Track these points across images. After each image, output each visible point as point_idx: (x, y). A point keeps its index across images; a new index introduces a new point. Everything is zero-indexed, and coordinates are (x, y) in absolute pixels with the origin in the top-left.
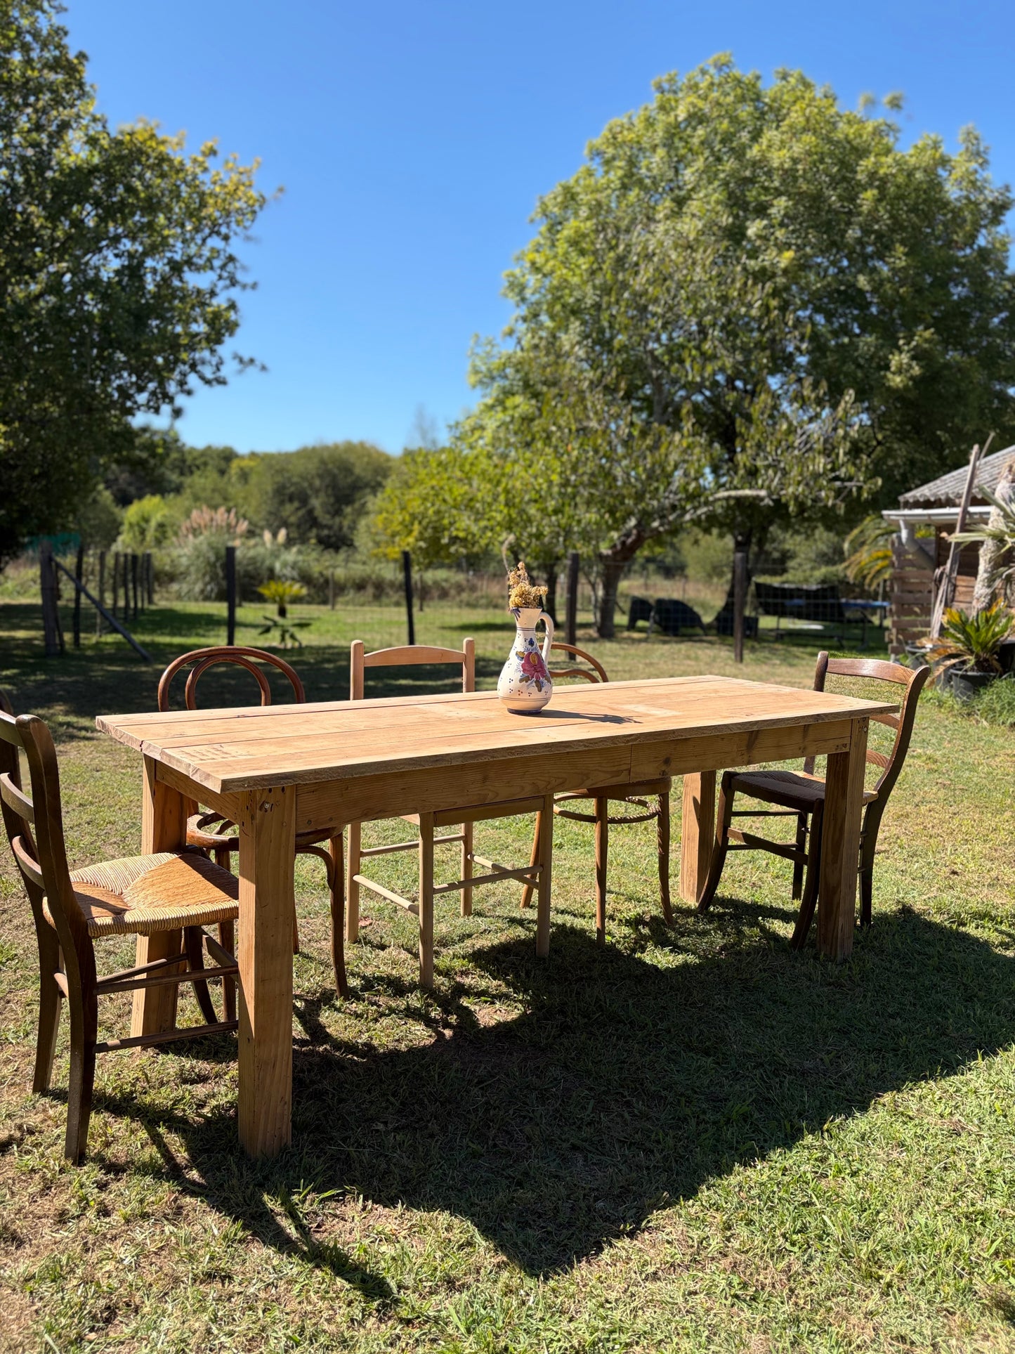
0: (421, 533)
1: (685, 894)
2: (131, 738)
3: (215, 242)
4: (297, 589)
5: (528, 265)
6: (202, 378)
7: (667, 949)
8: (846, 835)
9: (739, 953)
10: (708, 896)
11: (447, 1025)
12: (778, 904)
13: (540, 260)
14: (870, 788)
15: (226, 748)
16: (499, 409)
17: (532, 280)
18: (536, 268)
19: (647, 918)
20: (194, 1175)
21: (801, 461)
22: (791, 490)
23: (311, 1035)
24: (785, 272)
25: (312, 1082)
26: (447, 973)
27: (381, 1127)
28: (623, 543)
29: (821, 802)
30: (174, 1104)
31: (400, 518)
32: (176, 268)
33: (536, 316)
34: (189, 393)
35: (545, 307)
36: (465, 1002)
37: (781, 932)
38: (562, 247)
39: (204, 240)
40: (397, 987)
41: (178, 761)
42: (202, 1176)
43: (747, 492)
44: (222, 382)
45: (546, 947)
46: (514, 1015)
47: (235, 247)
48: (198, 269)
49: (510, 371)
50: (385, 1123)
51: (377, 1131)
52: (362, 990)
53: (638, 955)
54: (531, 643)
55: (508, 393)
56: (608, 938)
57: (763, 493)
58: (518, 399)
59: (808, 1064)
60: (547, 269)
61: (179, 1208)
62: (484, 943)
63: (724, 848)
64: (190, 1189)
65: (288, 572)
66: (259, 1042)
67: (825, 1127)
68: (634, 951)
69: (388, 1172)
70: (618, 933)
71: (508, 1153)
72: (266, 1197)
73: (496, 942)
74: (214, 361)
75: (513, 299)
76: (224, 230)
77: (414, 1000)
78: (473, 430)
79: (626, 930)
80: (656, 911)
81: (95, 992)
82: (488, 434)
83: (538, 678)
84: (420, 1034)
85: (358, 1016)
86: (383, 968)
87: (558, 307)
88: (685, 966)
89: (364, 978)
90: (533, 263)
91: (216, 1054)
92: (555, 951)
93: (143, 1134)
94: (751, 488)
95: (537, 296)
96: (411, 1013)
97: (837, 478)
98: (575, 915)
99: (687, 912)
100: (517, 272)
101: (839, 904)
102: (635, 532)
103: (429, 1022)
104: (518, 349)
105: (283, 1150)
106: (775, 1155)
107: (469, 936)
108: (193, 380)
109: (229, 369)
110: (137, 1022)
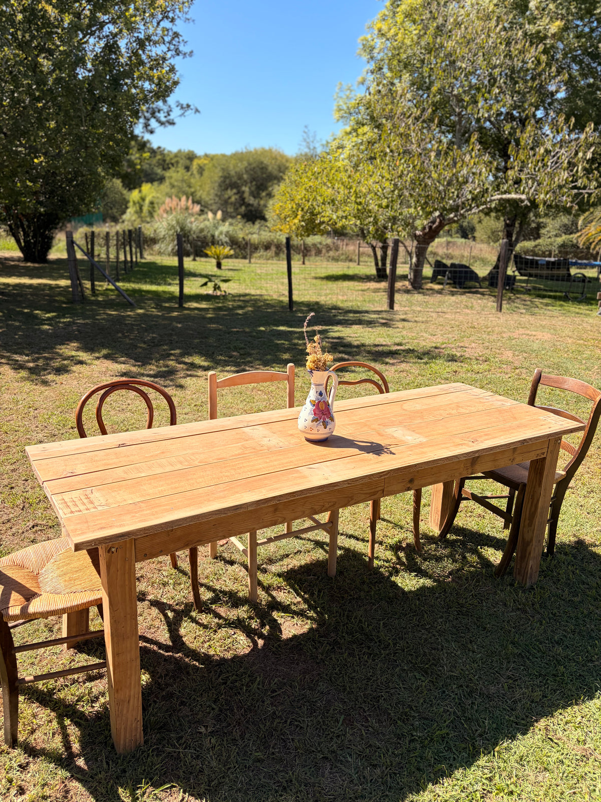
0: (303, 216)
1: (432, 525)
3: (166, 24)
4: (227, 250)
5: (376, 32)
6: (159, 121)
7: (413, 574)
8: (539, 510)
9: (460, 578)
10: (448, 525)
11: (261, 636)
12: (494, 533)
13: (385, 28)
14: (560, 471)
15: (94, 495)
16: (354, 134)
17: (379, 43)
18: (382, 34)
19: (404, 545)
20: (81, 762)
21: (552, 176)
22: (542, 196)
23: (173, 642)
24: (554, 35)
25: (167, 685)
26: (267, 589)
27: (203, 730)
28: (430, 227)
29: (525, 485)
30: (78, 701)
31: (290, 206)
32: (141, 43)
33: (380, 69)
34: (152, 132)
35: (387, 62)
36: (275, 615)
37: (492, 559)
38: (400, 18)
39: (158, 23)
40: (235, 600)
41: (57, 511)
42: (87, 763)
43: (513, 196)
44: (172, 123)
45: (333, 570)
46: (306, 628)
47: (179, 26)
48: (155, 43)
49: (362, 109)
50: (206, 727)
51: (201, 733)
52: (211, 604)
53: (393, 579)
54: (321, 394)
55: (360, 124)
56: (376, 562)
57: (524, 197)
58: (366, 129)
59: (493, 689)
60: (390, 35)
61: (67, 792)
62: (294, 562)
63: (460, 498)
64: (77, 774)
65: (225, 239)
67: (497, 749)
68: (391, 575)
69: (201, 771)
70: (384, 554)
71: (281, 760)
72: (120, 790)
73: (303, 563)
74: (165, 108)
75: (365, 57)
76: (171, 15)
77: (242, 612)
78: (338, 148)
79: (389, 555)
80: (411, 539)
81: (13, 652)
82: (347, 152)
83: (324, 419)
84: (242, 644)
85: (205, 627)
86: (228, 583)
87: (395, 62)
88: (423, 589)
89: (214, 591)
90: (380, 30)
92: (340, 573)
93: (55, 724)
94: (516, 192)
95: (382, 54)
96: (238, 624)
97: (575, 187)
98: (357, 539)
99: (431, 539)
100: (369, 37)
101: (530, 554)
102: (438, 220)
103: (250, 633)
104: (367, 94)
105: (138, 747)
106: (458, 773)
107: (287, 556)
108: (153, 123)
109: (175, 114)
110: (64, 634)
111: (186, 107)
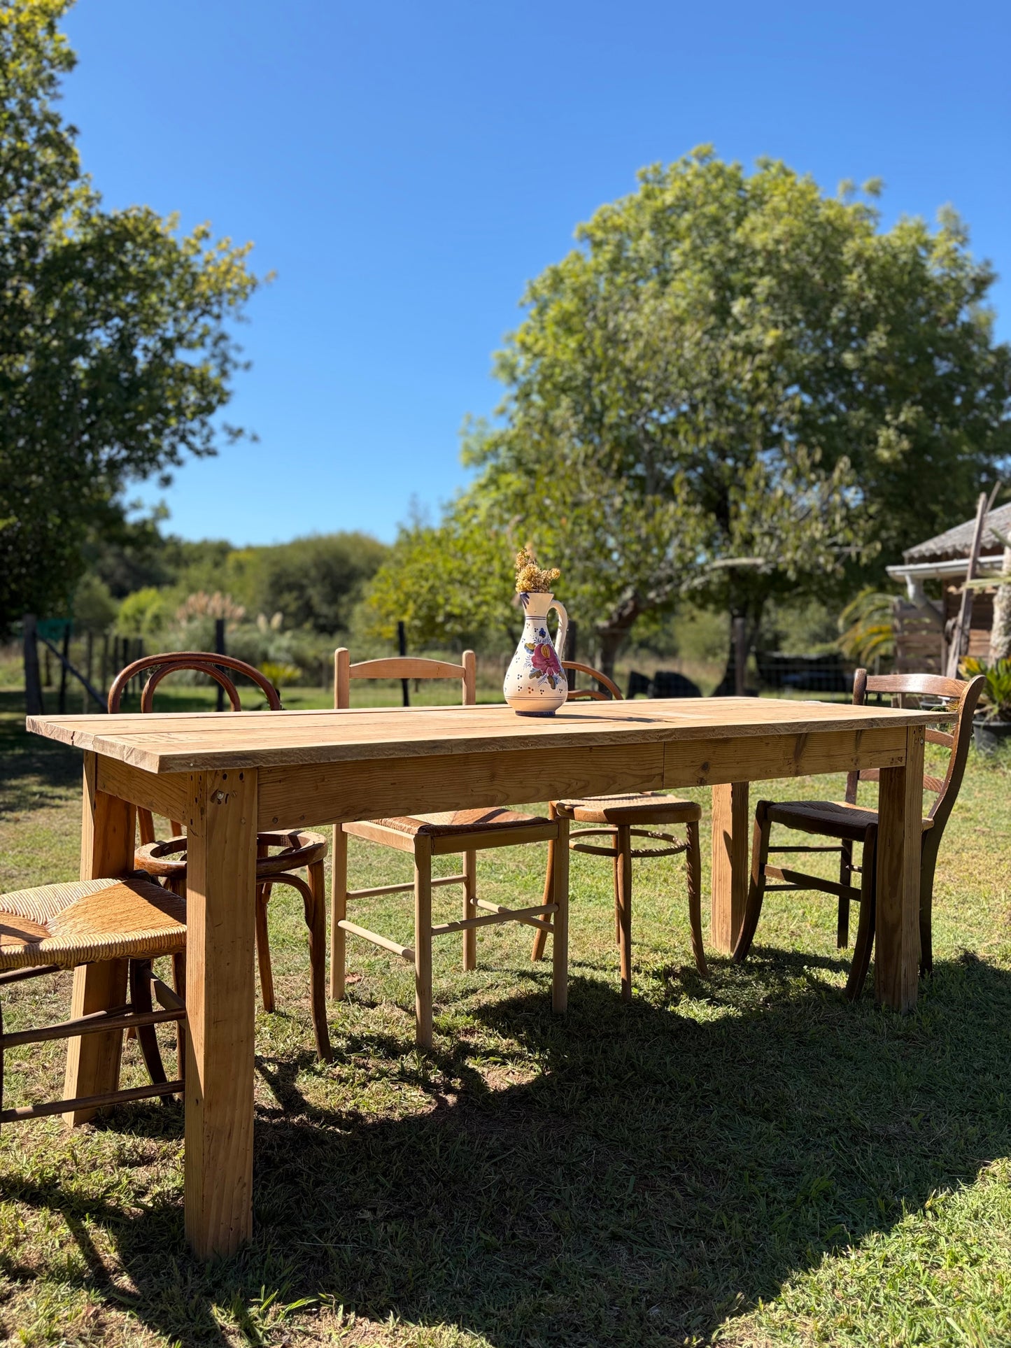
0: (416, 612)
1: (719, 944)
2: (62, 731)
3: (207, 320)
4: (291, 671)
5: (518, 345)
6: (191, 446)
7: (703, 1002)
8: (905, 863)
9: (787, 1004)
10: (744, 946)
11: (450, 1090)
13: (529, 340)
14: (927, 812)
16: (493, 488)
17: (523, 361)
18: (526, 348)
19: (677, 969)
20: (125, 1281)
21: (798, 526)
22: (789, 555)
23: (284, 1104)
24: (771, 348)
25: (284, 1161)
26: (448, 1032)
27: (368, 1215)
28: (620, 615)
29: (874, 827)
30: (107, 1192)
31: (394, 597)
32: (168, 345)
33: (527, 395)
34: (179, 463)
35: (536, 387)
36: (471, 1063)
37: (832, 982)
38: (551, 329)
39: (196, 320)
40: (390, 1048)
41: (112, 745)
42: (136, 1281)
43: (744, 561)
44: (212, 453)
45: (565, 1000)
46: (529, 1077)
47: (228, 325)
48: (191, 346)
49: (503, 451)
50: (374, 1211)
51: (363, 1221)
52: (348, 1052)
53: (671, 1008)
54: (542, 633)
55: (500, 470)
56: (635, 991)
57: (760, 561)
58: (511, 477)
59: (893, 1129)
60: (536, 349)
61: (101, 1325)
62: (491, 998)
63: (760, 888)
64: (118, 1300)
65: (283, 656)
66: (210, 1105)
67: (928, 1204)
68: (666, 1004)
69: (376, 1274)
70: (645, 986)
71: (532, 1247)
72: (215, 1310)
73: (505, 997)
74: (205, 432)
75: (503, 378)
76: (215, 310)
77: (410, 1063)
78: (466, 509)
79: (655, 983)
80: (685, 960)
82: (482, 514)
83: (551, 673)
84: (417, 1101)
85: (342, 1080)
86: (372, 1027)
87: (548, 386)
88: (727, 1019)
89: (350, 1038)
90: (523, 344)
91: (166, 1129)
92: (574, 1006)
93: (64, 1230)
94: (747, 556)
95: (528, 376)
96: (406, 1077)
97: (835, 544)
98: (594, 968)
99: (722, 963)
100: (508, 352)
101: (900, 946)
102: (631, 604)
103: (428, 1087)
104: (510, 427)
105: (242, 1248)
106: (871, 1240)
107: (474, 991)
108: (183, 450)
109: (219, 440)
110: (69, 1092)
111: (236, 433)
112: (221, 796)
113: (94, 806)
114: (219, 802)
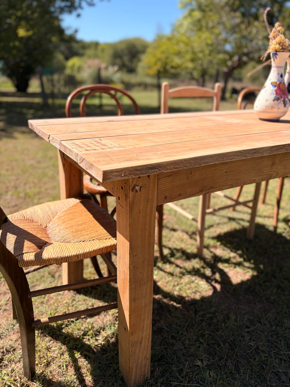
2: (44, 133)
11: (216, 281)
15: (104, 141)
16: (189, 17)
26: (208, 248)
27: (199, 363)
28: (233, 67)
30: (84, 335)
31: (153, 60)
34: (82, 9)
36: (221, 266)
40: (188, 256)
41: (70, 151)
44: (94, 4)
45: (251, 235)
49: (194, 2)
50: (202, 361)
51: (197, 366)
52: (170, 257)
54: (281, 76)
56: (278, 230)
58: (196, 13)
65: (118, 80)
73: (226, 230)
77: (196, 263)
78: (179, 26)
79: (285, 225)
83: (284, 99)
84: (205, 288)
85: (171, 274)
86: (177, 243)
89: (170, 249)
91: (104, 295)
92: (256, 237)
93: (66, 356)
96: (196, 272)
102: (236, 62)
103: (207, 279)
105: (146, 381)
110: (65, 282)
112: (137, 188)
113: (64, 166)
114: (137, 192)
